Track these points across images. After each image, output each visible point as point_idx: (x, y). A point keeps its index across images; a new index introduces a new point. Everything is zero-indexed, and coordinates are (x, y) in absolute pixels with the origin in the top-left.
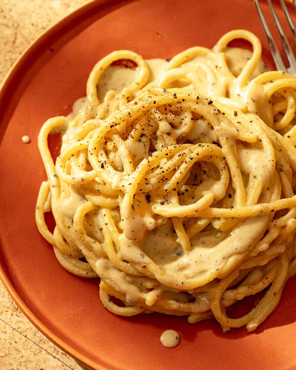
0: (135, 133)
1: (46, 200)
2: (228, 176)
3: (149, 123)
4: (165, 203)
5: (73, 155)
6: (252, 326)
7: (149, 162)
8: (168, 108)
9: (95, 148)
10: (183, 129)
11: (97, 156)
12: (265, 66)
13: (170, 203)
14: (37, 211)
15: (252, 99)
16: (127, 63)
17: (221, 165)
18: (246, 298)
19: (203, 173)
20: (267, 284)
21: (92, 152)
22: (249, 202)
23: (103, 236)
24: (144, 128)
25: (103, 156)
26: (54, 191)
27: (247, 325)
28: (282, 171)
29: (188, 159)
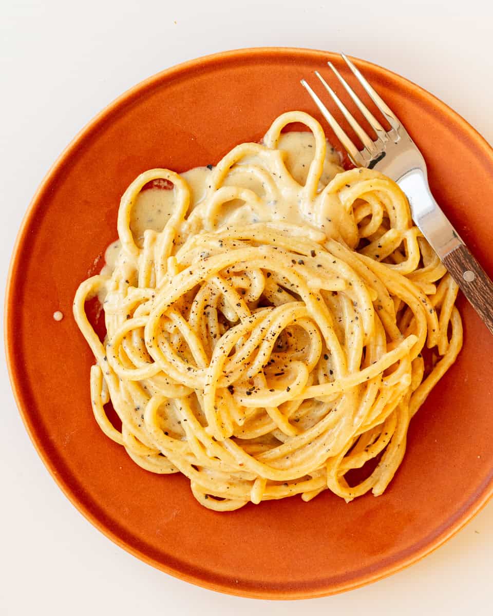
0: (196, 307)
1: (101, 389)
2: (320, 339)
3: (212, 291)
4: (252, 392)
5: (125, 338)
6: (378, 491)
7: (224, 352)
8: (232, 270)
9: (154, 338)
10: (256, 293)
11: (158, 346)
12: (332, 149)
13: (258, 391)
14: (94, 407)
15: (327, 218)
16: (159, 182)
17: (309, 327)
18: (367, 463)
19: (288, 336)
20: (387, 441)
21: (152, 344)
22: (351, 368)
23: (183, 429)
24: (207, 299)
25: (165, 345)
26: (109, 379)
27: (372, 489)
28: (382, 307)
29: (269, 336)
